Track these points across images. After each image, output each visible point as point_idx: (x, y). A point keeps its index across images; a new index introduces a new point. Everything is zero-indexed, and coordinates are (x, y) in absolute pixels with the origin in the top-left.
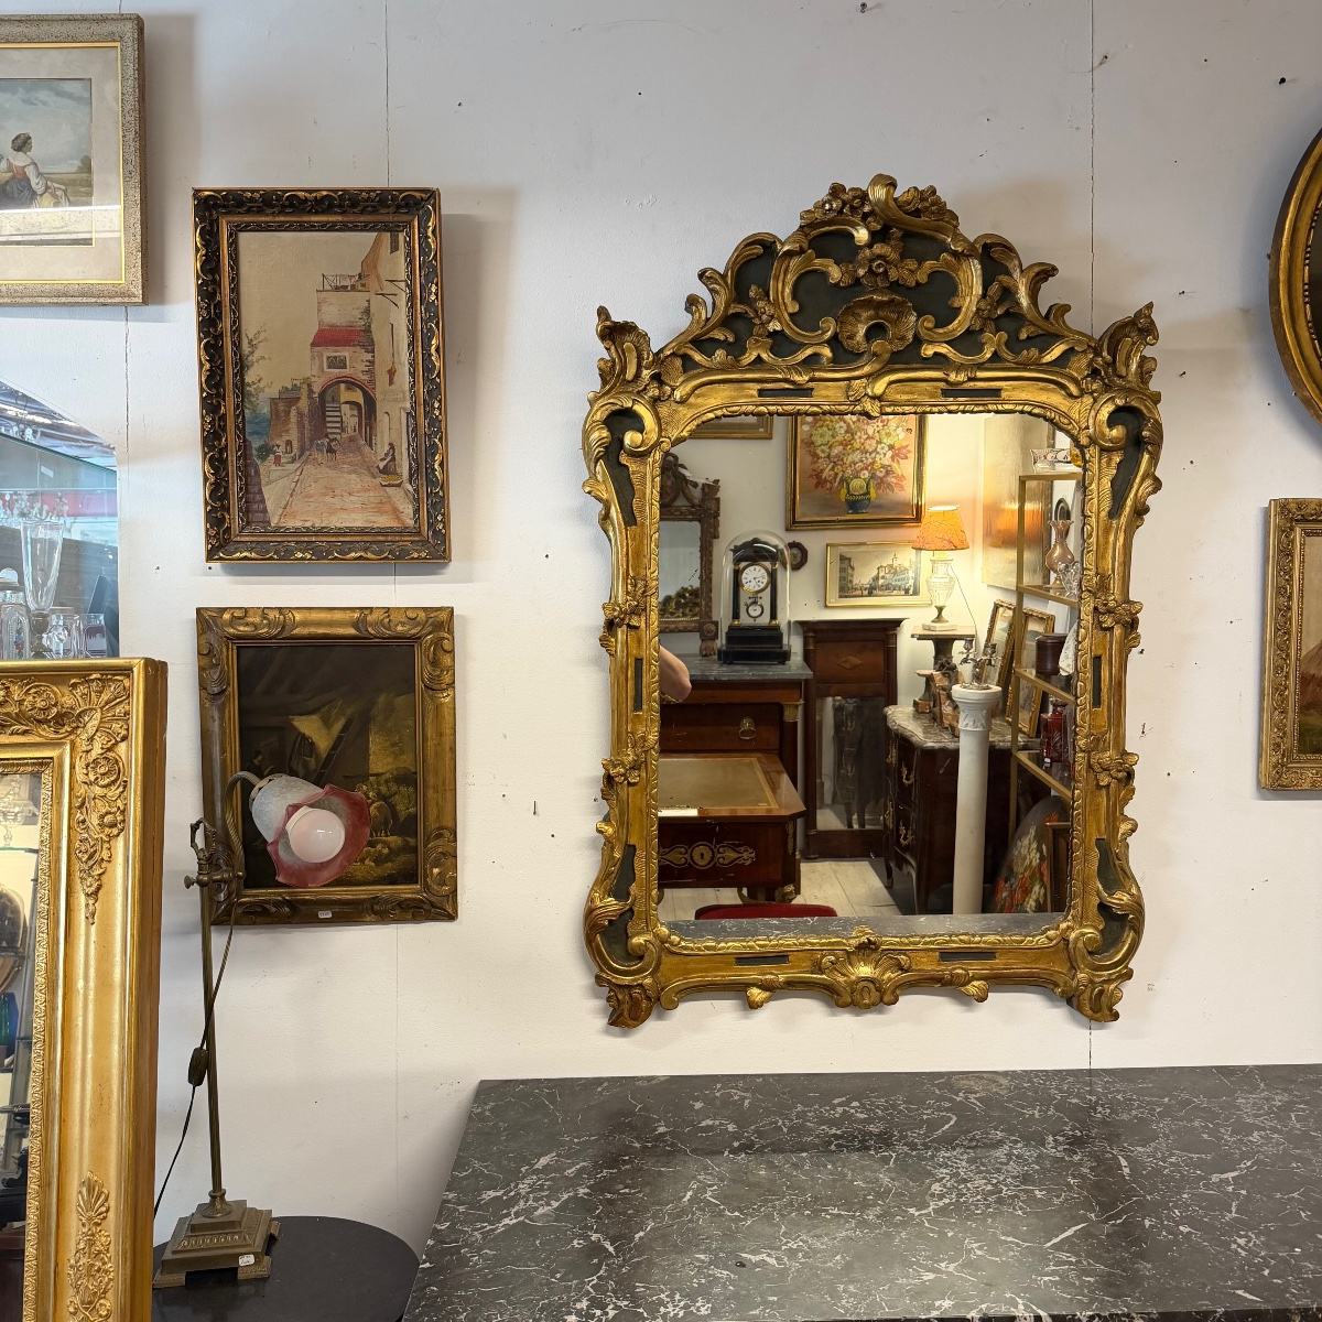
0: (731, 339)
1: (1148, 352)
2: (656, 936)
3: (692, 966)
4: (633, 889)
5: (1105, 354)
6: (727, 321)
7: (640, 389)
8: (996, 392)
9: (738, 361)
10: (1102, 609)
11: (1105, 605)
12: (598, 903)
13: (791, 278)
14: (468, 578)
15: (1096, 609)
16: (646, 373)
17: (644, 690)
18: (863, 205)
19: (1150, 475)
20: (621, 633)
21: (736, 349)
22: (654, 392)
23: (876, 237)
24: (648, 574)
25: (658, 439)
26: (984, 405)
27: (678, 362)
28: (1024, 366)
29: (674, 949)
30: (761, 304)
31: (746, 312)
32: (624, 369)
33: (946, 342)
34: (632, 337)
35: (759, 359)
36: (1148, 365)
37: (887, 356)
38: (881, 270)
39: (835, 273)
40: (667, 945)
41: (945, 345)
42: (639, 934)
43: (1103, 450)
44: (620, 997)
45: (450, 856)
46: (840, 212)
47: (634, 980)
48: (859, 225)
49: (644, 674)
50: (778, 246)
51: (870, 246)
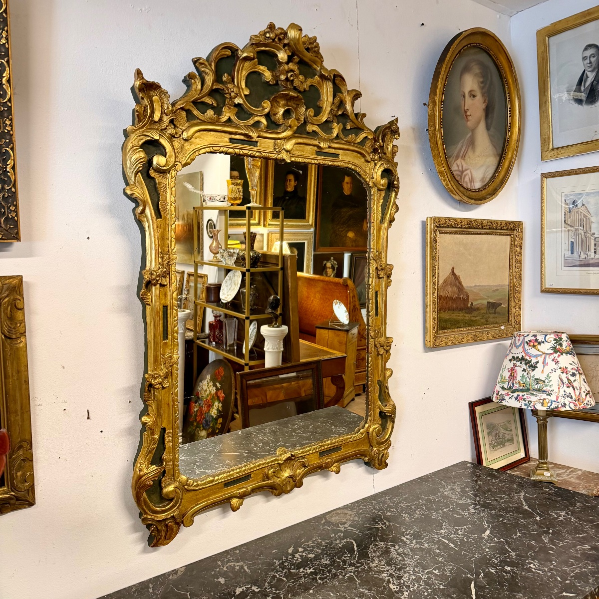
0: (215, 105)
1: (395, 142)
2: (180, 482)
3: (200, 495)
4: (165, 456)
5: (380, 141)
6: (213, 93)
7: (163, 128)
8: (337, 155)
9: (219, 119)
10: (379, 268)
11: (381, 266)
12: (145, 471)
13: (244, 73)
14: (29, 254)
15: (377, 268)
16: (166, 119)
17: (169, 326)
18: (284, 38)
19: (394, 203)
20: (155, 290)
21: (218, 111)
22: (171, 131)
23: (290, 59)
24: (170, 250)
25: (175, 162)
26: (333, 161)
27: (184, 114)
28: (348, 143)
29: (191, 488)
30: (230, 86)
31: (223, 90)
32: (153, 112)
33: (317, 125)
34: (157, 92)
35: (229, 120)
36: (395, 149)
37: (295, 128)
38: (292, 78)
39: (268, 75)
40: (186, 487)
41: (317, 127)
42: (169, 484)
43: (379, 190)
44: (159, 528)
45: (29, 460)
47: (167, 515)
48: (282, 50)
49: (169, 316)
50: (240, 53)
51: (287, 63)
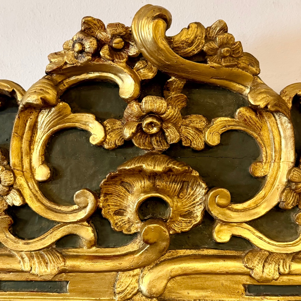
18: (127, 46)
38: (155, 130)
46: (96, 54)
48: (121, 72)
50: (19, 97)
51: (139, 99)
